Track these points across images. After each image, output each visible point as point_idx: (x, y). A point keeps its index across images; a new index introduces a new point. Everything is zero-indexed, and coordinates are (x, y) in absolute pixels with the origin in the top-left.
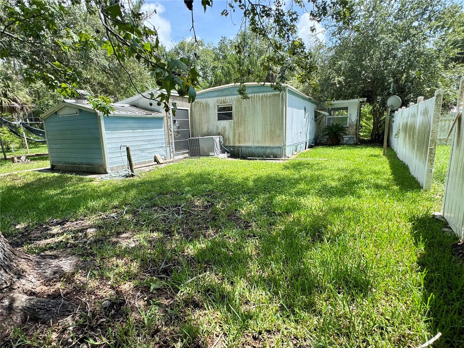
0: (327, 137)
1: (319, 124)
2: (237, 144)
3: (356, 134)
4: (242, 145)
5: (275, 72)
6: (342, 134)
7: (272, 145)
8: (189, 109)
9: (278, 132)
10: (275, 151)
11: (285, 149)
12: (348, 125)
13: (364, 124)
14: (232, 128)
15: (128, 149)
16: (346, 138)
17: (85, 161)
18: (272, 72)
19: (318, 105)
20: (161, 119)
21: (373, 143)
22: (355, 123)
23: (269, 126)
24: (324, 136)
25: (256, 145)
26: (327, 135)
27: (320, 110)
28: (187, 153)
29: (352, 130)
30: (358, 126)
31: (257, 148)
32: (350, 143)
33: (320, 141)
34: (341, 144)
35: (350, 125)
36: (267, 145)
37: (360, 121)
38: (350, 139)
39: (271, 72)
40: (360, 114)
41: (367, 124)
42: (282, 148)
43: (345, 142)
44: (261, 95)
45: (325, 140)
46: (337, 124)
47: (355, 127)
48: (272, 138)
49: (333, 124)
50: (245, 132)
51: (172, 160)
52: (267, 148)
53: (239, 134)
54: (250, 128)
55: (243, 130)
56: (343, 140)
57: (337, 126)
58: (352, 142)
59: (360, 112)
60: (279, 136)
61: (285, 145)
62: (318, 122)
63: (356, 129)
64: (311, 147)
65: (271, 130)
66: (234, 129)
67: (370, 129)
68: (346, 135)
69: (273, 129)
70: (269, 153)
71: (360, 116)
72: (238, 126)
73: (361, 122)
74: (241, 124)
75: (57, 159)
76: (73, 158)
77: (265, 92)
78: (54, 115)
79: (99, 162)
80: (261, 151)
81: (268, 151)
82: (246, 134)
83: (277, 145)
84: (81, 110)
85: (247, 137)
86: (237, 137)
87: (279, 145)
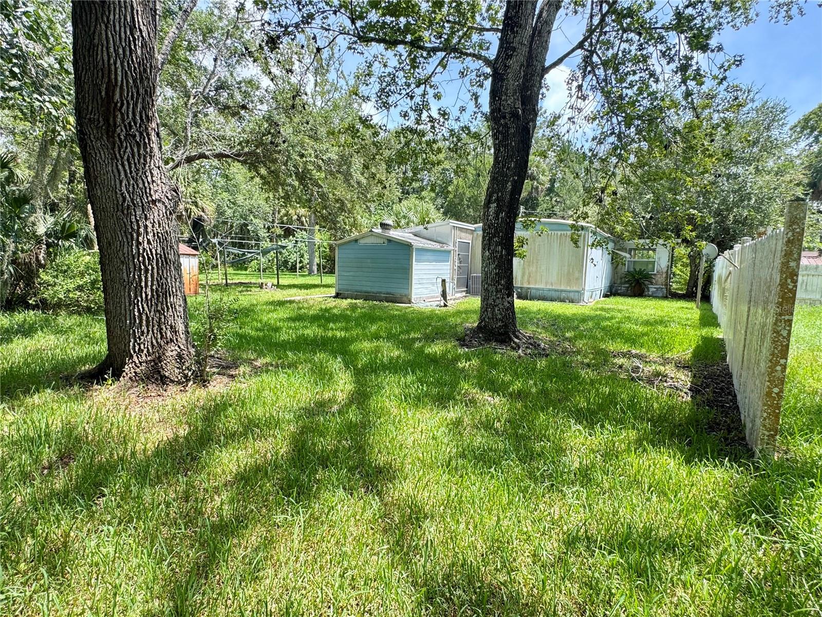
0: (627, 285)
1: (616, 267)
2: (526, 285)
3: (666, 285)
4: (531, 286)
5: (541, 184)
6: (646, 283)
7: (568, 288)
8: (470, 242)
9: (577, 275)
10: (572, 295)
11: (583, 294)
12: (655, 272)
13: (678, 272)
14: (521, 267)
15: (444, 281)
16: (652, 289)
17: (384, 290)
18: (538, 183)
19: (615, 244)
20: (450, 252)
21: (689, 297)
22: (665, 270)
23: (566, 268)
24: (621, 283)
25: (549, 287)
26: (626, 282)
27: (617, 250)
28: (464, 291)
29: (661, 279)
30: (669, 275)
31: (549, 290)
32: (657, 295)
33: (617, 290)
34: (645, 296)
35: (658, 272)
36: (563, 288)
37: (671, 267)
38: (657, 290)
39: (535, 183)
40: (672, 258)
41: (682, 272)
42: (580, 293)
43: (650, 293)
44: (559, 233)
45: (623, 289)
46: (640, 269)
47: (664, 275)
48: (569, 282)
49: (635, 269)
50: (536, 272)
51: (454, 297)
52: (562, 291)
53: (529, 274)
54: (543, 268)
55: (534, 269)
56: (649, 291)
57: (640, 272)
58: (661, 295)
59: (673, 254)
60: (577, 279)
61: (584, 289)
62: (615, 266)
63: (667, 277)
64: (606, 296)
65: (569, 271)
66: (524, 268)
67: (685, 280)
68: (652, 283)
69: (571, 270)
70: (564, 297)
71: (673, 260)
72: (529, 265)
73: (674, 269)
74: (533, 263)
75: (345, 287)
76: (368, 287)
77: (565, 230)
78: (353, 243)
79: (403, 292)
80: (554, 295)
81: (564, 295)
82: (538, 274)
83: (575, 289)
84: (390, 240)
85: (538, 278)
86: (526, 277)
87: (577, 289)
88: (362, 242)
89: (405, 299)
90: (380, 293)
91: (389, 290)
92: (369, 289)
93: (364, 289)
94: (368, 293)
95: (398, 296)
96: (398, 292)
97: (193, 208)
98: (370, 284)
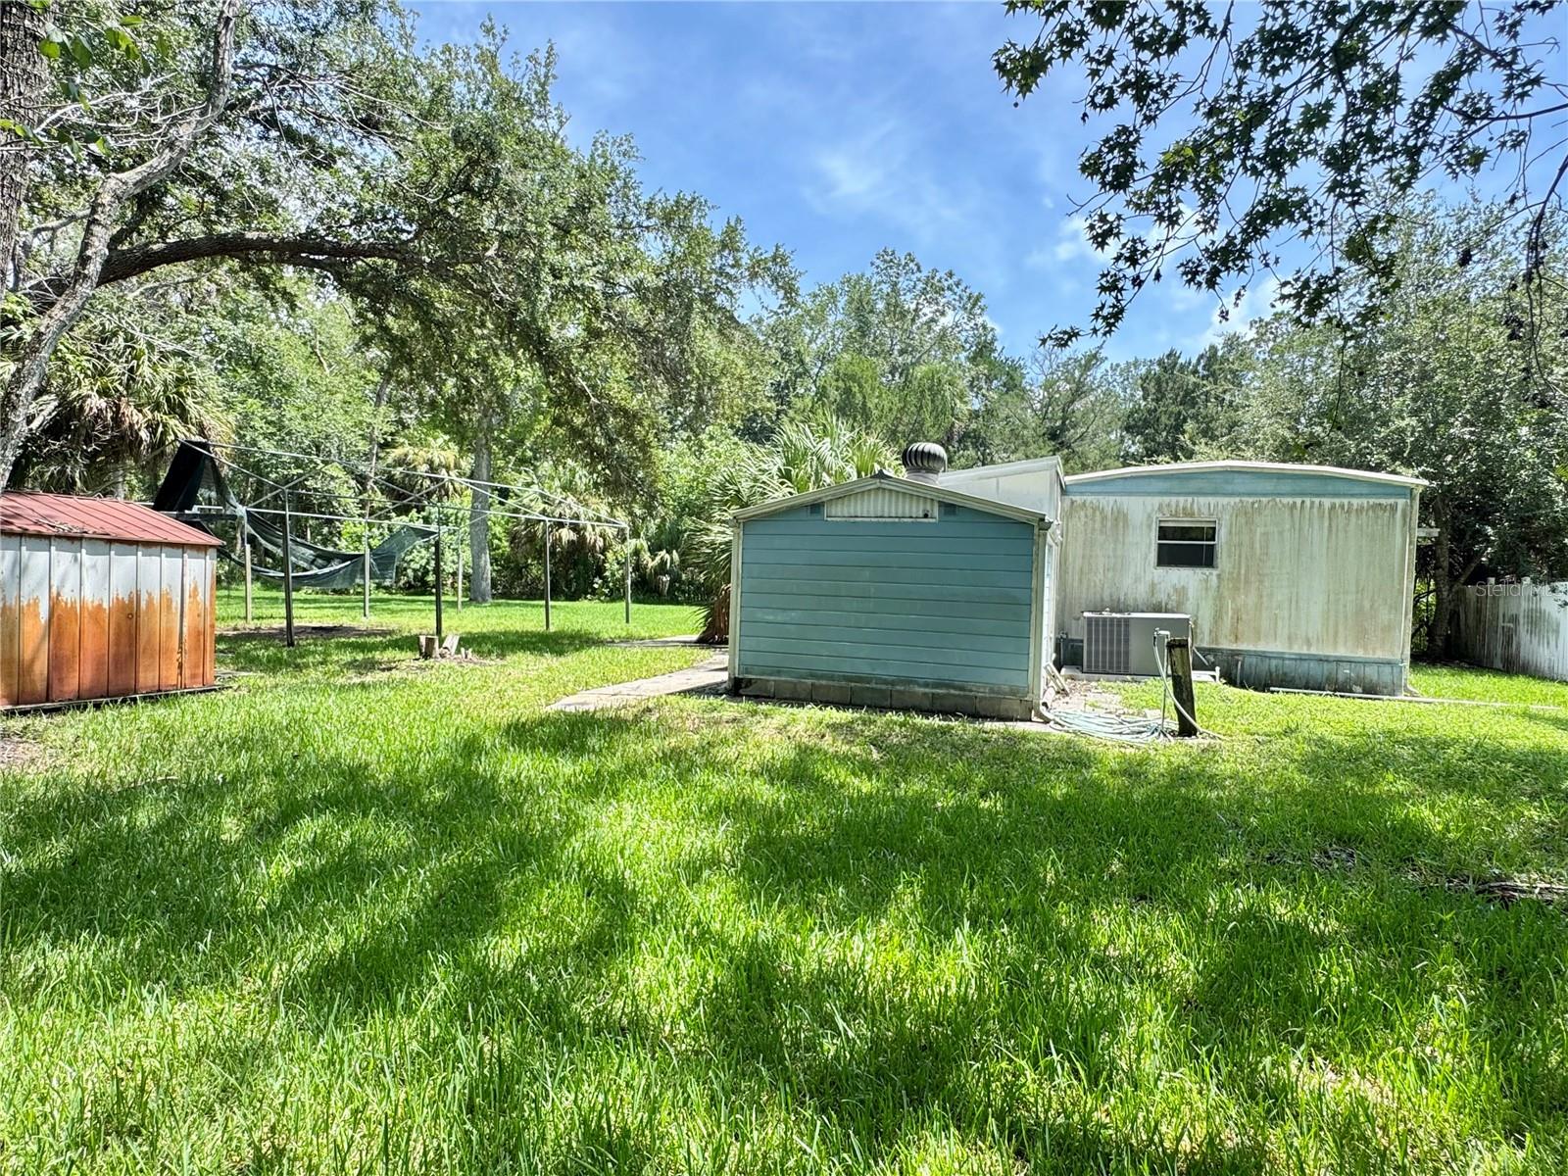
2: (1226, 645)
4: (1244, 647)
7: (1360, 654)
9: (1385, 616)
10: (1371, 673)
14: (1212, 593)
17: (920, 673)
23: (1351, 597)
25: (1299, 649)
31: (1301, 658)
36: (1342, 652)
42: (1398, 668)
44: (1327, 502)
48: (1361, 636)
50: (1259, 607)
52: (1339, 661)
53: (1237, 611)
54: (1279, 597)
55: (1252, 599)
60: (1387, 628)
65: (1359, 610)
66: (1219, 597)
69: (1367, 604)
70: (1348, 679)
72: (1236, 589)
74: (1247, 582)
75: (771, 660)
76: (860, 659)
77: (1345, 495)
78: (805, 515)
79: (1005, 679)
80: (1316, 671)
81: (1345, 671)
82: (1265, 614)
83: (1379, 655)
84: (951, 507)
85: (1265, 624)
86: (1227, 621)
87: (1388, 656)
88: (838, 511)
89: (1016, 707)
90: (909, 681)
91: (946, 674)
92: (864, 669)
93: (846, 667)
94: (859, 679)
95: (983, 693)
96: (984, 677)
97: (174, 422)
98: (865, 651)
